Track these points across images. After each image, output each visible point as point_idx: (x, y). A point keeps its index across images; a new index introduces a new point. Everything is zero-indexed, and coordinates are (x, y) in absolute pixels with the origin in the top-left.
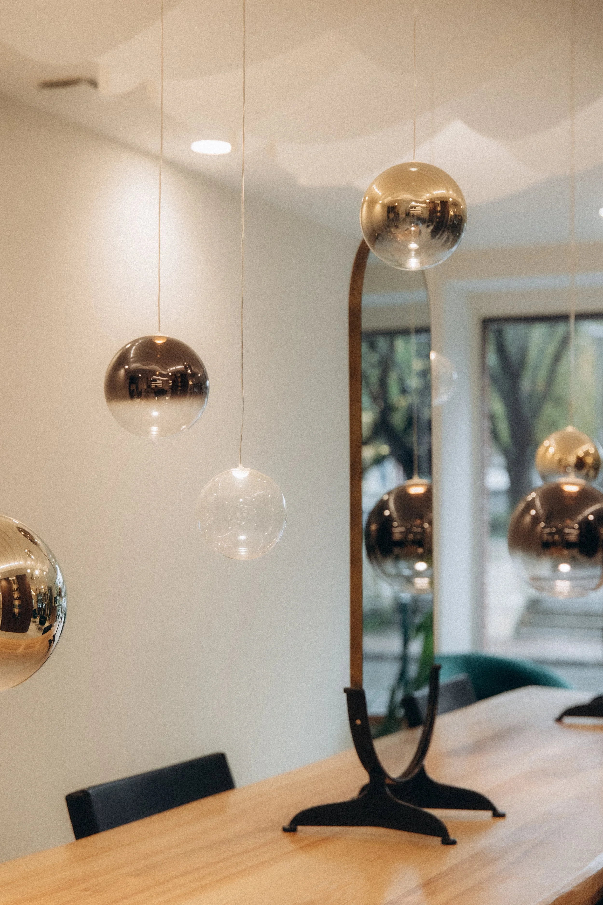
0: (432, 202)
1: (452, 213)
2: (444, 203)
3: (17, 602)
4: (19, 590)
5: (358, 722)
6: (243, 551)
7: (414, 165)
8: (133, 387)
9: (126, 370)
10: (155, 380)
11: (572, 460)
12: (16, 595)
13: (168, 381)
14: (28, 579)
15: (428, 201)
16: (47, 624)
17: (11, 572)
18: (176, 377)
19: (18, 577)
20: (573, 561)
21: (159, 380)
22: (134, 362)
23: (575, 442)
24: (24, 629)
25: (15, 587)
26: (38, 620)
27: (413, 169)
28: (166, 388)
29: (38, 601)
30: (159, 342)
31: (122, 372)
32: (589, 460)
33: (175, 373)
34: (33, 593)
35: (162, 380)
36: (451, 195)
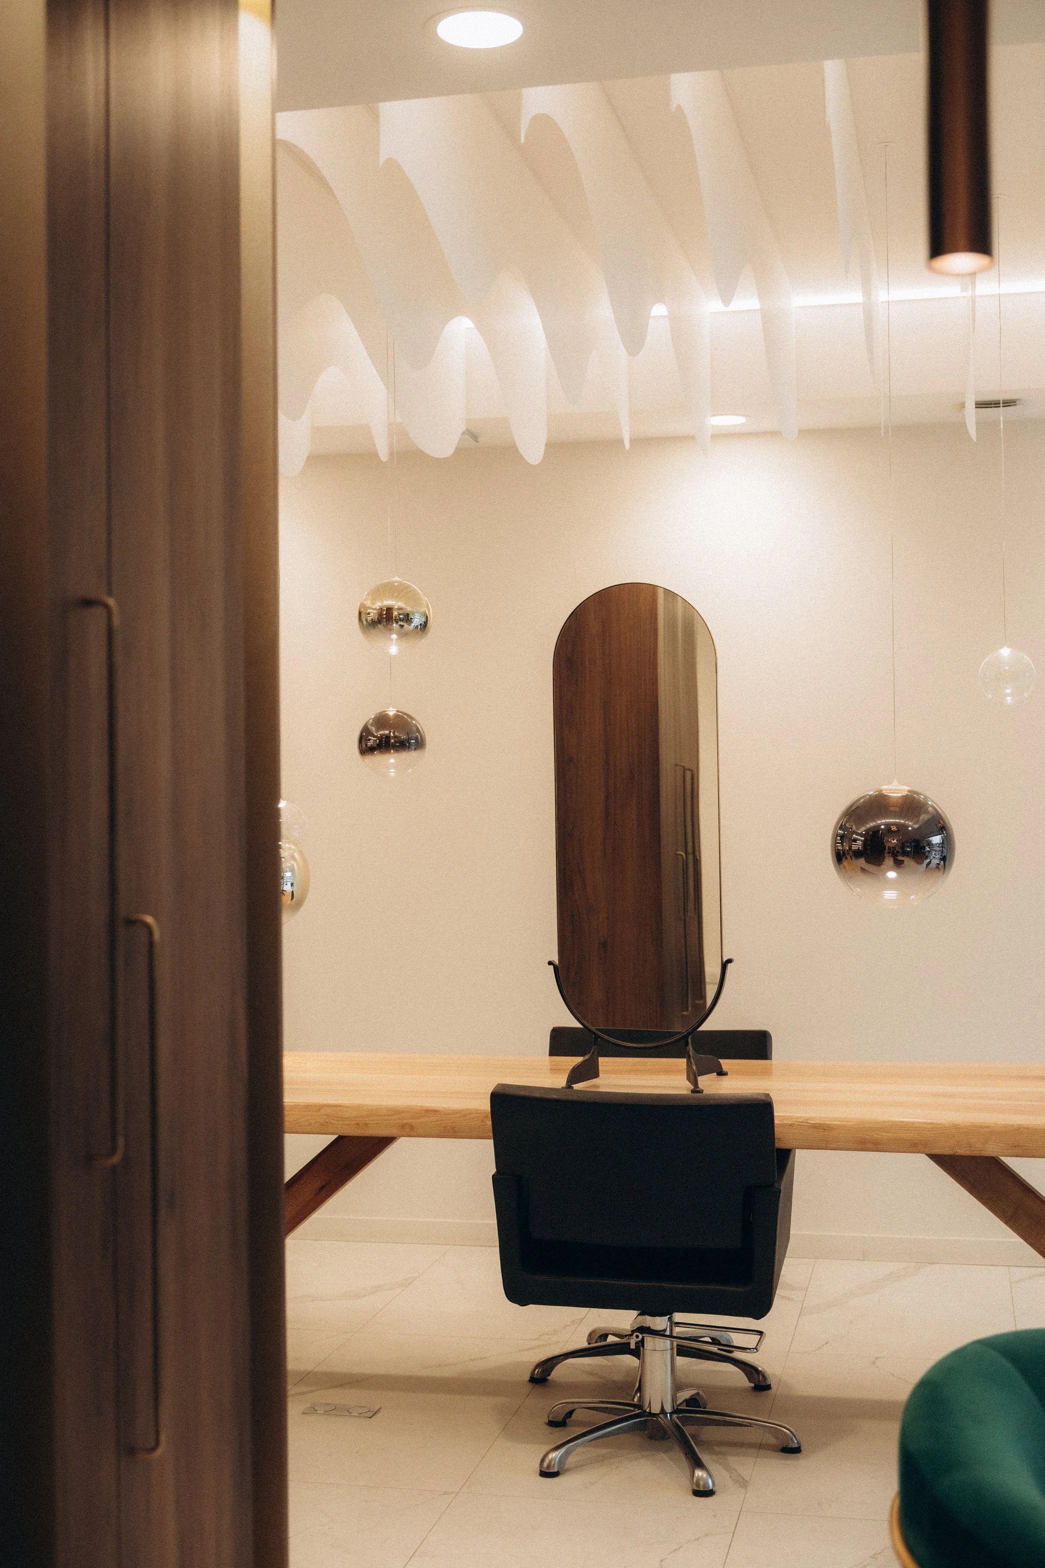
13: (376, 740)
15: (378, 608)
18: (382, 738)
21: (372, 739)
28: (375, 746)
33: (382, 736)
35: (373, 740)
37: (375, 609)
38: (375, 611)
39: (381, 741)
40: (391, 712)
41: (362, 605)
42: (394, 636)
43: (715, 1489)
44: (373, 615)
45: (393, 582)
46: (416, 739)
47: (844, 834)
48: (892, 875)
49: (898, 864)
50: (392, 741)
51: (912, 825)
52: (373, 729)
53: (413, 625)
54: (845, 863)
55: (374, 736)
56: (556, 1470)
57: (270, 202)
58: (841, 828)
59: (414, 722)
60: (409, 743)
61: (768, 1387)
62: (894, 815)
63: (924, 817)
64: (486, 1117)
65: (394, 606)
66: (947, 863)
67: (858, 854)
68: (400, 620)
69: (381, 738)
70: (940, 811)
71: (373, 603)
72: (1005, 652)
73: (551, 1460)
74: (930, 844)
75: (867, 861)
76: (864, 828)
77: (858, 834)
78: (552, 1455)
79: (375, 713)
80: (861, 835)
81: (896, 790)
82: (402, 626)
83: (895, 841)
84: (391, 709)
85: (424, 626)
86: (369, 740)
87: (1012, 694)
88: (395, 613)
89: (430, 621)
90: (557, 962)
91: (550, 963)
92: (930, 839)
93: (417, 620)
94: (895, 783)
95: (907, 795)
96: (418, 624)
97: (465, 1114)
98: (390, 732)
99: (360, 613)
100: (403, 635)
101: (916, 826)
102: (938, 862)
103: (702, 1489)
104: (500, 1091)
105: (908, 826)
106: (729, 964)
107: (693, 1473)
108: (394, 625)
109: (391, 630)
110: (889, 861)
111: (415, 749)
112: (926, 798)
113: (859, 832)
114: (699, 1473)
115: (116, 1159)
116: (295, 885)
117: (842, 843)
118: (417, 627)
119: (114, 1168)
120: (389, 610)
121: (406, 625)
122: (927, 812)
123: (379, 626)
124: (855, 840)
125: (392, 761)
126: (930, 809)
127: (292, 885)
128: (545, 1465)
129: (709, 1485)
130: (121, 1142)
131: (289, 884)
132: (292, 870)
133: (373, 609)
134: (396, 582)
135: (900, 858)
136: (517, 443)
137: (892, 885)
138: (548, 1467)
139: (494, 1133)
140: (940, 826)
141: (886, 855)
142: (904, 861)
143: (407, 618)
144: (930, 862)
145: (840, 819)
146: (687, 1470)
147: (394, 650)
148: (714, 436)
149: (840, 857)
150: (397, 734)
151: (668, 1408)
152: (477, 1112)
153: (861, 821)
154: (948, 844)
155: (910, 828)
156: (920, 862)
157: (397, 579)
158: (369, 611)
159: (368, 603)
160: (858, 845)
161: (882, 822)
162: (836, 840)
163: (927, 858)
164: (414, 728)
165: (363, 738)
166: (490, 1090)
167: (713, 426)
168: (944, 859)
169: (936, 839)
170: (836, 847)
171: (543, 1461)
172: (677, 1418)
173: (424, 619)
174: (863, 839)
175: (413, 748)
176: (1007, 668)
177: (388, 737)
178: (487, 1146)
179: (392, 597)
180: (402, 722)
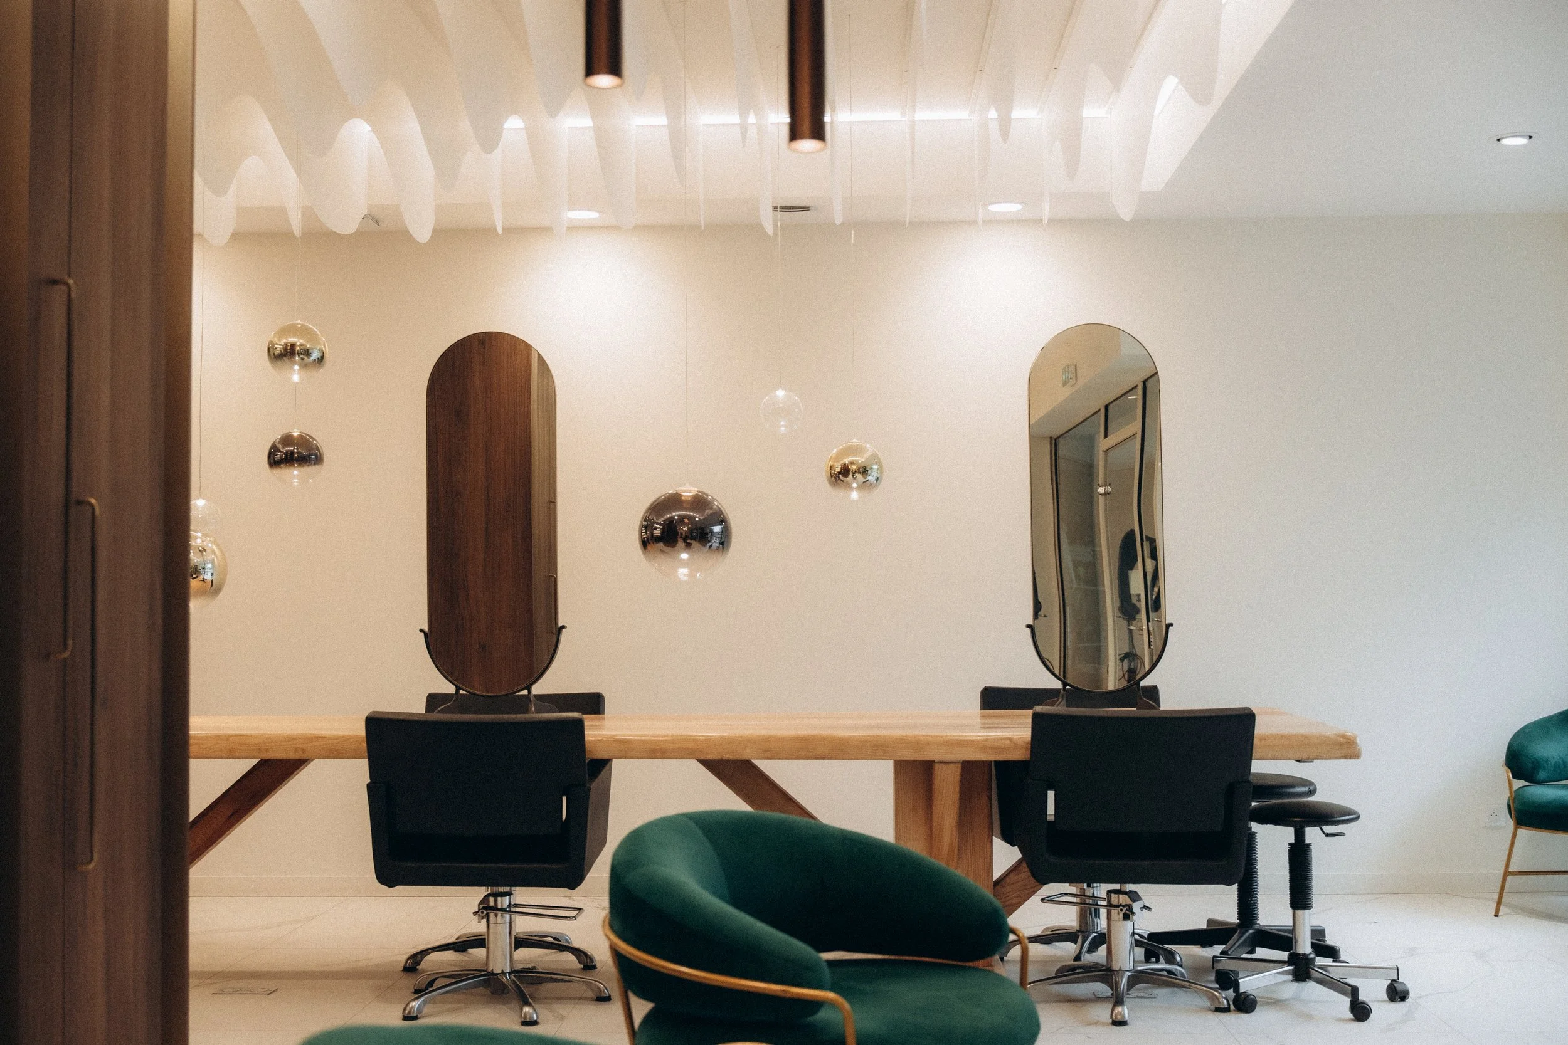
13: (283, 455)
21: (279, 455)
37: (281, 345)
38: (281, 347)
39: (286, 456)
40: (296, 433)
41: (271, 342)
42: (296, 367)
43: (538, 1020)
44: (279, 349)
45: (298, 324)
46: (316, 455)
47: (647, 524)
48: (684, 556)
49: (688, 545)
50: (296, 456)
51: (698, 517)
52: (280, 446)
53: (312, 358)
54: (649, 547)
55: (281, 452)
56: (415, 1015)
57: (191, 23)
58: (645, 521)
59: (315, 442)
60: (310, 459)
61: (594, 967)
62: (686, 509)
63: (708, 512)
64: (362, 741)
65: (296, 343)
66: (725, 546)
67: (658, 540)
68: (302, 354)
69: (286, 454)
70: (721, 508)
71: (279, 340)
72: (781, 393)
73: (412, 1007)
74: (712, 531)
75: (665, 545)
76: (662, 519)
77: (657, 524)
78: (413, 1004)
79: (282, 434)
80: (660, 524)
81: (688, 491)
82: (302, 359)
83: (686, 528)
84: (295, 430)
85: (321, 360)
86: (277, 455)
87: (785, 426)
88: (298, 348)
89: (327, 356)
90: (426, 629)
91: (421, 630)
92: (712, 528)
93: (315, 355)
94: (687, 485)
95: (697, 495)
96: (316, 357)
97: (346, 739)
98: (294, 449)
99: (269, 349)
100: (304, 366)
101: (701, 518)
102: (718, 545)
103: (528, 1020)
104: (374, 715)
105: (695, 517)
106: (563, 630)
107: (522, 1010)
108: (297, 358)
109: (295, 363)
110: (681, 544)
111: (315, 464)
112: (714, 499)
113: (659, 522)
114: (526, 1009)
115: (66, 655)
116: (214, 575)
117: (646, 532)
118: (315, 360)
119: (65, 660)
120: (293, 345)
121: (306, 358)
122: (712, 508)
123: (284, 358)
124: (656, 529)
125: (296, 472)
126: (715, 507)
127: (212, 574)
128: (407, 1012)
129: (533, 1017)
130: (70, 642)
131: (209, 574)
132: (213, 563)
133: (280, 345)
134: (299, 324)
135: (689, 541)
136: (409, 227)
137: (683, 563)
138: (409, 1012)
139: (368, 753)
140: (722, 521)
141: (679, 539)
142: (692, 544)
143: (307, 352)
144: (712, 545)
145: (646, 512)
146: (517, 1007)
147: (296, 378)
148: (569, 228)
149: (645, 543)
150: (300, 450)
151: (508, 970)
152: (355, 737)
153: (659, 515)
154: (726, 533)
155: (697, 519)
156: (704, 545)
157: (299, 322)
158: (276, 346)
159: (276, 340)
160: (657, 533)
161: (676, 514)
162: (642, 530)
163: (709, 541)
164: (314, 447)
165: (271, 454)
166: (366, 714)
167: (569, 218)
168: (722, 543)
169: (717, 529)
170: (642, 536)
171: (405, 1009)
172: (514, 976)
173: (320, 355)
174: (661, 527)
175: (313, 462)
176: (781, 405)
177: (292, 453)
178: (364, 763)
179: (295, 336)
180: (305, 441)
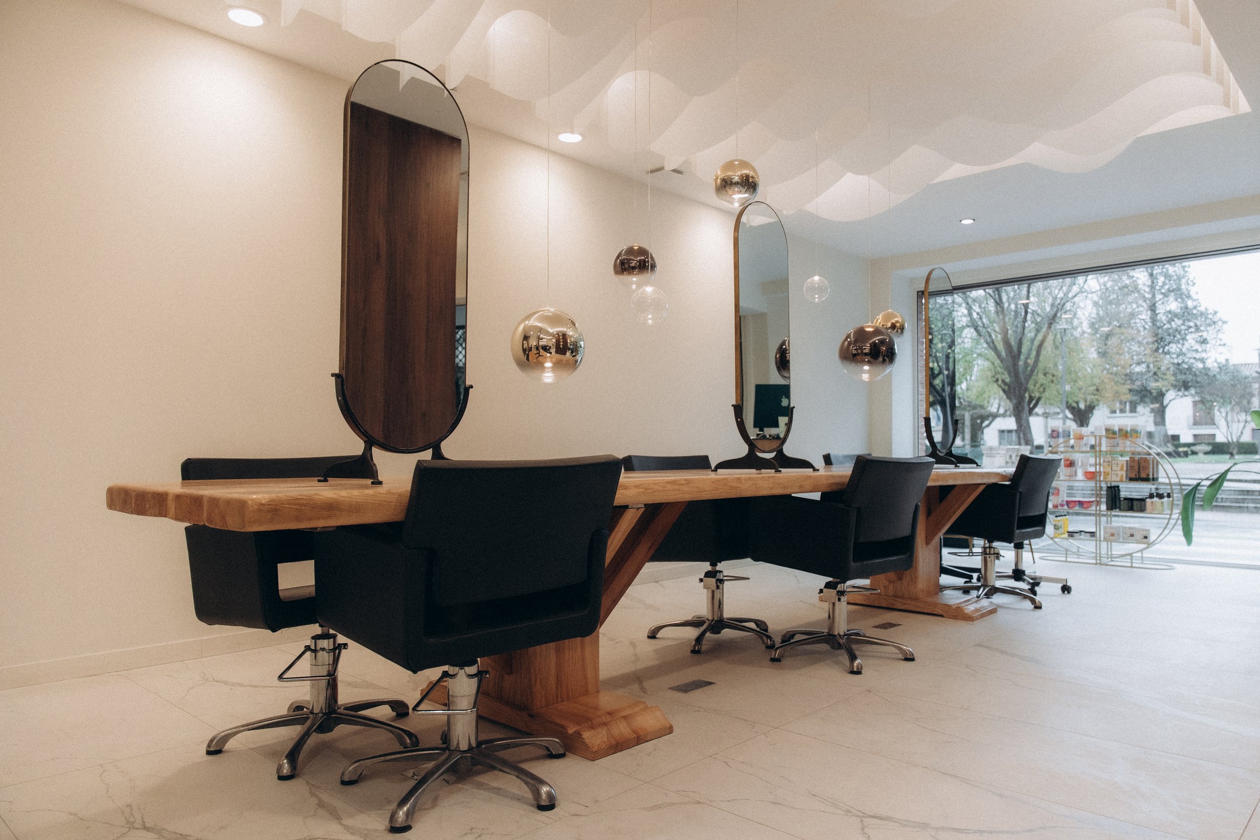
0: (742, 175)
1: (751, 181)
2: (747, 176)
3: (561, 343)
4: (562, 339)
5: (739, 420)
6: (650, 322)
7: (736, 160)
8: (623, 267)
9: (620, 260)
10: (631, 263)
11: (889, 325)
12: (561, 341)
14: (567, 336)
16: (574, 354)
17: (560, 332)
19: (563, 334)
20: (869, 363)
22: (624, 255)
23: (893, 316)
24: (565, 354)
25: (561, 337)
26: (570, 351)
27: (737, 163)
29: (571, 345)
30: (636, 248)
31: (619, 261)
32: (898, 325)
34: (568, 341)
36: (751, 173)
106: (794, 409)
